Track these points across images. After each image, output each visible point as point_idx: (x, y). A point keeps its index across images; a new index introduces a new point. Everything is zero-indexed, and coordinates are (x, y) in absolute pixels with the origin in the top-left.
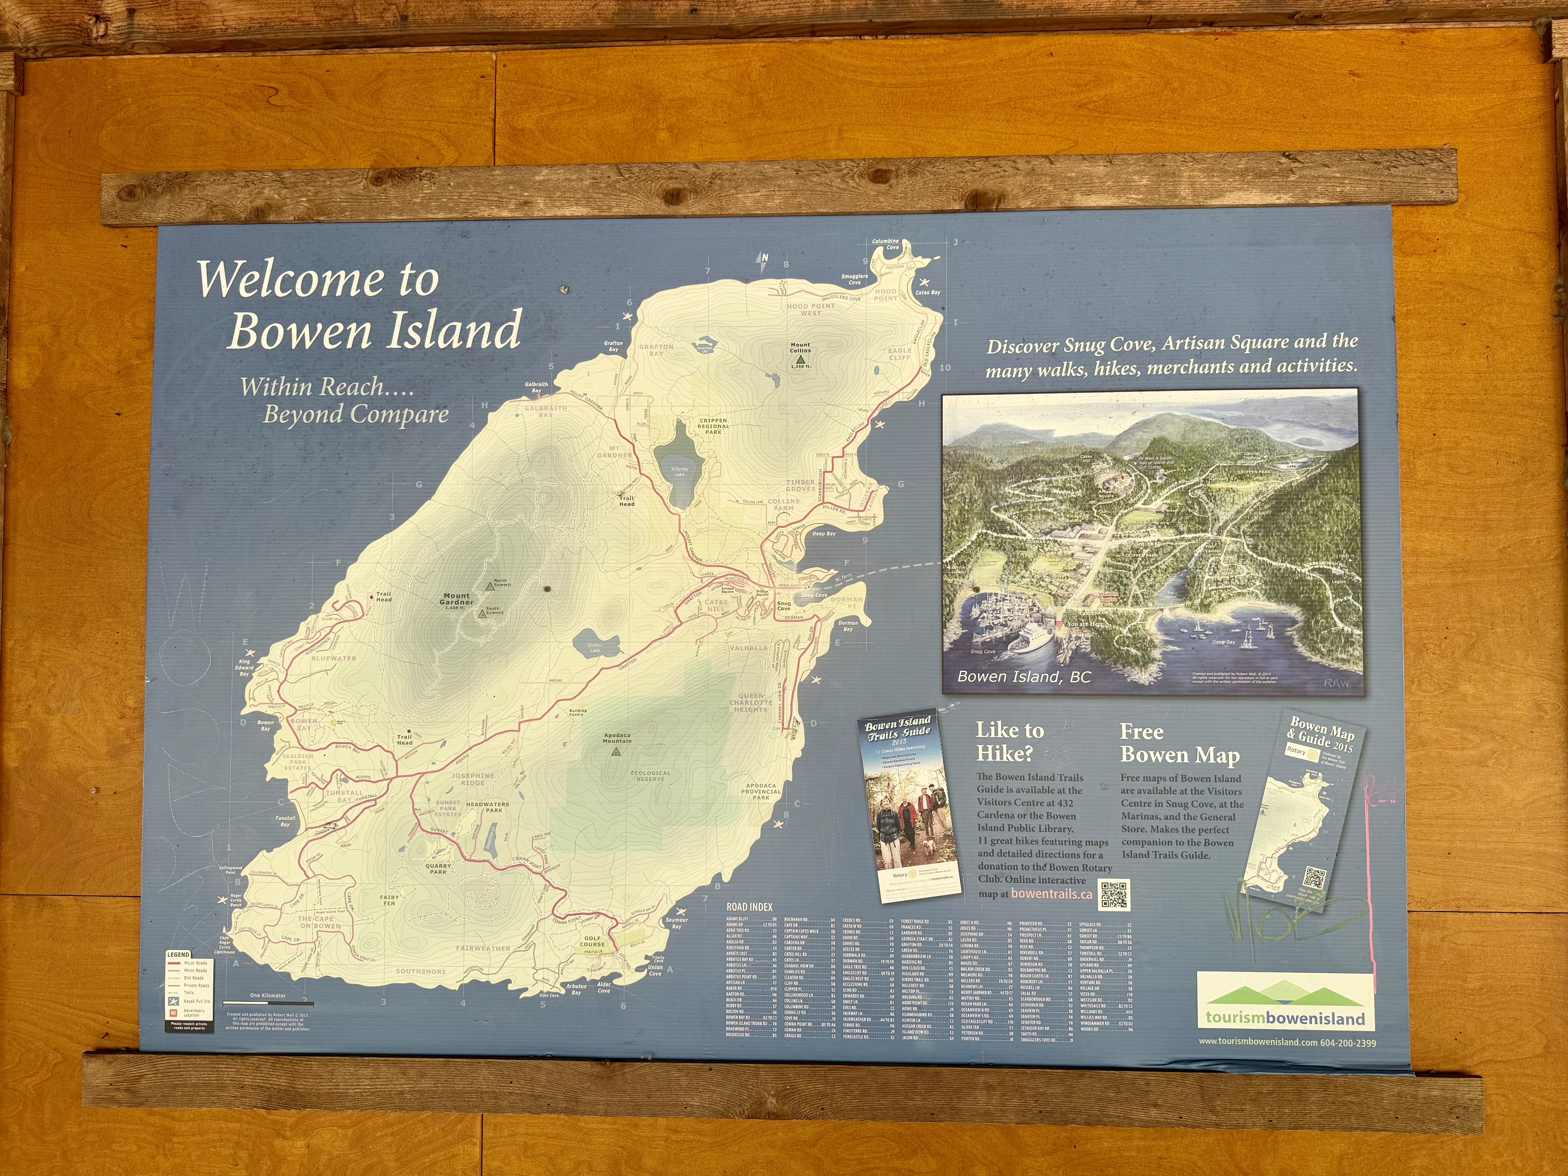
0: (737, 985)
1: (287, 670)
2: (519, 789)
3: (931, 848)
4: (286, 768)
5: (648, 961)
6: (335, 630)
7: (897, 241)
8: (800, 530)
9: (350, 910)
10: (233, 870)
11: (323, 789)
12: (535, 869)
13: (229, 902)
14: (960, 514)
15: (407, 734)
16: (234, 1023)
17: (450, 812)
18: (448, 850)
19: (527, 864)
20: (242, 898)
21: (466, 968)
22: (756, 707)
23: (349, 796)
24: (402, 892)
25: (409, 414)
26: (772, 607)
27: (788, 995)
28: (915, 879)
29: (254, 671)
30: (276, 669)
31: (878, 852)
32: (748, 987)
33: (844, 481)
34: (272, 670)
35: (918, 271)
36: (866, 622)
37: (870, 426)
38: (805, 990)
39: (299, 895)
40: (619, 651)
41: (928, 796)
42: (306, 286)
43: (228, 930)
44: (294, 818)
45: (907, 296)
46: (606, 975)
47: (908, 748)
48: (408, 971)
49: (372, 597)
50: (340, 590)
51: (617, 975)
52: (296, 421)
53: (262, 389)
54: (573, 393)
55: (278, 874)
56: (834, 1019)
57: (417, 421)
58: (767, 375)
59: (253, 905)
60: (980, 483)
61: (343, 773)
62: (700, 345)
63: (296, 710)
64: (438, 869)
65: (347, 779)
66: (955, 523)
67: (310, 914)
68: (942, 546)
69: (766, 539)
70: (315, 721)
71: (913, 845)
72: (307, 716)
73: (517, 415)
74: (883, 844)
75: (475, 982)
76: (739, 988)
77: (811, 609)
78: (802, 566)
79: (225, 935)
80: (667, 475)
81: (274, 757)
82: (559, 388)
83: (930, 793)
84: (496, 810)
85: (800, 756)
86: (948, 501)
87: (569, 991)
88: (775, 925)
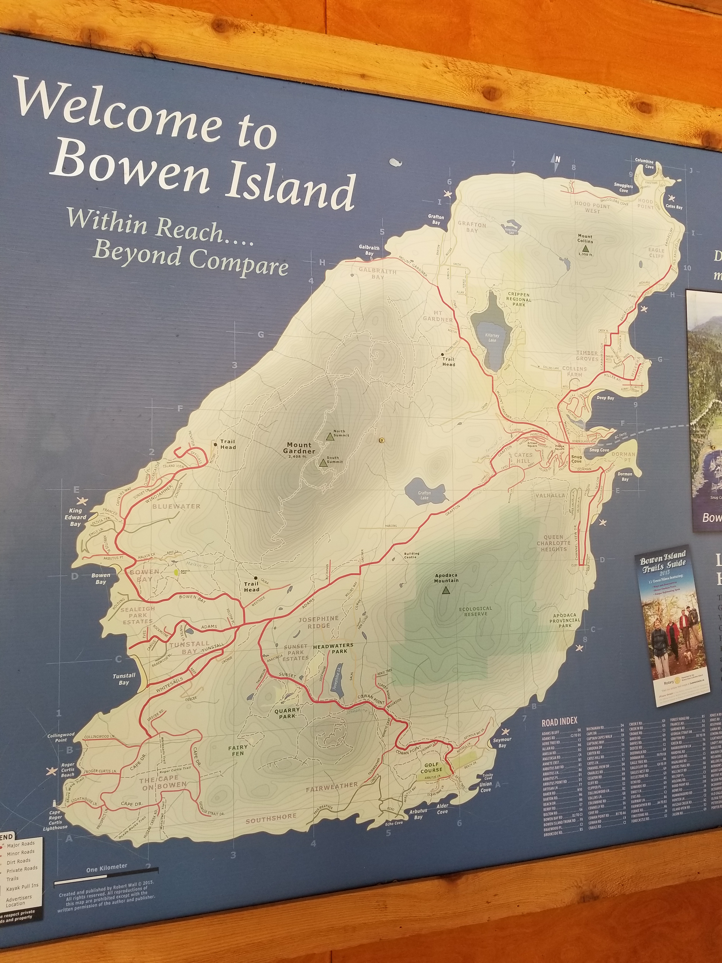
0: (551, 791)
1: (125, 519)
2: (362, 629)
3: (690, 658)
4: (124, 623)
5: (480, 780)
6: (177, 477)
7: (653, 162)
8: (587, 394)
9: (197, 766)
10: (64, 738)
11: (166, 642)
12: (378, 705)
13: (59, 773)
14: (701, 386)
15: (255, 581)
16: (68, 904)
17: (297, 656)
18: (296, 694)
19: (371, 700)
20: (75, 766)
21: (316, 809)
22: (558, 546)
23: (195, 647)
24: (251, 741)
25: (249, 264)
26: (567, 459)
27: (591, 793)
28: (679, 685)
29: (86, 521)
30: (113, 519)
31: (653, 665)
32: (560, 791)
33: (619, 354)
34: (108, 519)
35: (667, 188)
36: (638, 473)
37: (637, 310)
38: (604, 786)
39: (140, 756)
40: (445, 498)
41: (686, 616)
42: (139, 122)
43: (59, 802)
44: (134, 675)
45: (660, 207)
46: (444, 797)
47: (671, 578)
48: (258, 820)
49: (215, 445)
50: (183, 436)
51: (453, 796)
52: (130, 259)
53: (91, 221)
54: (401, 259)
55: (117, 736)
56: (625, 808)
57: (258, 272)
58: (561, 259)
59: (88, 773)
60: (713, 362)
61: (188, 624)
62: (507, 227)
63: (136, 561)
64: (286, 714)
65: (191, 630)
66: (697, 394)
67: (154, 775)
68: (689, 412)
69: (562, 400)
70: (157, 572)
71: (677, 658)
72: (147, 566)
73: (352, 275)
74: (656, 658)
75: (325, 821)
76: (554, 793)
77: (597, 461)
78: (589, 425)
79: (55, 809)
80: (482, 341)
81: (111, 611)
82: (389, 253)
83: (687, 613)
84: (341, 651)
85: (593, 588)
86: (692, 375)
87: (411, 817)
88: (579, 735)
